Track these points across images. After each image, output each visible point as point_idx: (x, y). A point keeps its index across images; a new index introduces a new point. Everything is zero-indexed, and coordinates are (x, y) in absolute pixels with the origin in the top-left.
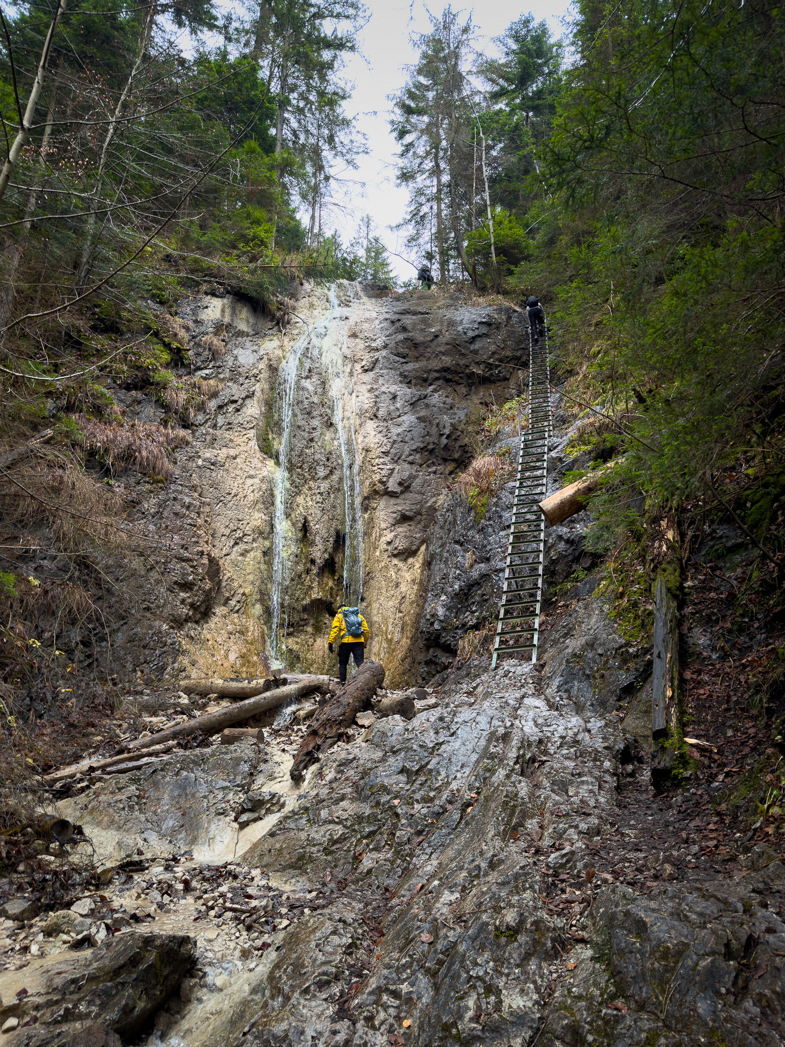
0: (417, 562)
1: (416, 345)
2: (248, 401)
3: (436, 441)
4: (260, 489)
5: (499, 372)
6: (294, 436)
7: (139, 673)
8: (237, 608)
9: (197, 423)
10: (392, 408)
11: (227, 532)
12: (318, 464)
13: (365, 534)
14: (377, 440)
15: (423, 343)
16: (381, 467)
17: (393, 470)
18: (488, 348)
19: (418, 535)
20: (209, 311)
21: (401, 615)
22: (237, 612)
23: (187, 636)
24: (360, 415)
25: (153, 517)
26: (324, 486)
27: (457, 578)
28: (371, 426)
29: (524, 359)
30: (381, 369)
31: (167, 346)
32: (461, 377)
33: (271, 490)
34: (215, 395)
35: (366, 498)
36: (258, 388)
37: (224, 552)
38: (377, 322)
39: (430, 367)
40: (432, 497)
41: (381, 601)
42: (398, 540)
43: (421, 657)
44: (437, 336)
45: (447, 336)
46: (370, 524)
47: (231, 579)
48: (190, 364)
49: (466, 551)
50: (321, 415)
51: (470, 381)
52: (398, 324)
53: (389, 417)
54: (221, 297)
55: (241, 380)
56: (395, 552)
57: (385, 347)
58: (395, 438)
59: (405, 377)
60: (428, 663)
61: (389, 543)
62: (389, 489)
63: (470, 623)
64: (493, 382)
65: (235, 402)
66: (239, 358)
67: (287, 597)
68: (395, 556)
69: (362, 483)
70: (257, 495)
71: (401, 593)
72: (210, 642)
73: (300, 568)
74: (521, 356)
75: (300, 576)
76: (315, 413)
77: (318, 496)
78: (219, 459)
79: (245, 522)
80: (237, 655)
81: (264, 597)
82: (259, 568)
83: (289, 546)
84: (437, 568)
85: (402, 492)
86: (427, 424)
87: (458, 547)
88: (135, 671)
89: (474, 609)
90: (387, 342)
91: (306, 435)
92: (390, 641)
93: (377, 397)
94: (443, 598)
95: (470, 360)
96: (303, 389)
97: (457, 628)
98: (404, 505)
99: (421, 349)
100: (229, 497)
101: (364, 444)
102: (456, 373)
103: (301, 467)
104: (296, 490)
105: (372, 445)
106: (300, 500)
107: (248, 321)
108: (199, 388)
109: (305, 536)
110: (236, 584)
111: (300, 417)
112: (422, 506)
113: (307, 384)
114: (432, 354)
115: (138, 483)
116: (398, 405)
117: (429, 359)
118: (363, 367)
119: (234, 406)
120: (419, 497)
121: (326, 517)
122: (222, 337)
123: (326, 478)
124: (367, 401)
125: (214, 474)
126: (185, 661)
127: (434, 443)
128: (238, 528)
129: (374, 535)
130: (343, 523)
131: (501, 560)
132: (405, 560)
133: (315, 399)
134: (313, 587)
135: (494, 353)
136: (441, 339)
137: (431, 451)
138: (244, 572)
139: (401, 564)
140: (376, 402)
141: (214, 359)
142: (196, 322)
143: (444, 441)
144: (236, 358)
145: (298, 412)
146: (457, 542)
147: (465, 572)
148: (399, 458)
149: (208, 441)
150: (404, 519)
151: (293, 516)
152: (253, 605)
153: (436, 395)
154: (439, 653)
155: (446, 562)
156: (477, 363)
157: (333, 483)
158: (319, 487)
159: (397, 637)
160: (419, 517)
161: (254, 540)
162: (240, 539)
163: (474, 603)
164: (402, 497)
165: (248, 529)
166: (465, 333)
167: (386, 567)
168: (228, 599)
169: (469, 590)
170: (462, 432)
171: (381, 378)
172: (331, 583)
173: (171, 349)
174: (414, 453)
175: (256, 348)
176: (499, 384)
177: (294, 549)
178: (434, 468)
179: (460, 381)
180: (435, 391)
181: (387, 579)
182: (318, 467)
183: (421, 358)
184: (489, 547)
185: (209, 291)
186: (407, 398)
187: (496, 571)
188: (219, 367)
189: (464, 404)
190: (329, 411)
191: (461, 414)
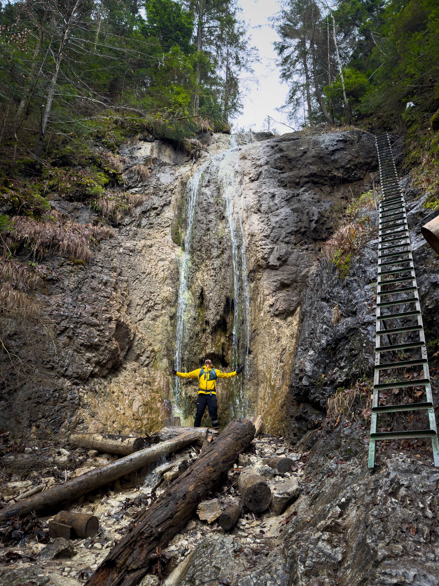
0: (295, 320)
1: (290, 160)
2: (166, 208)
3: (307, 226)
4: (169, 269)
5: (355, 174)
6: (195, 228)
7: (34, 428)
8: (146, 362)
9: (124, 223)
10: (272, 204)
11: (141, 302)
12: (213, 247)
13: (251, 299)
14: (260, 228)
15: (295, 158)
16: (263, 247)
17: (273, 249)
18: (345, 158)
19: (295, 299)
20: (142, 151)
21: (282, 364)
22: (147, 365)
23: (91, 391)
24: (247, 210)
25: (71, 291)
26: (217, 263)
27: (324, 333)
28: (255, 218)
29: (374, 164)
30: (264, 179)
31: (107, 172)
32: (325, 180)
33: (178, 268)
34: (139, 204)
35: (251, 272)
36: (173, 198)
37: (138, 318)
38: (261, 148)
39: (301, 174)
40: (305, 268)
41: (265, 353)
42: (278, 303)
43: (293, 410)
44: (305, 152)
45: (313, 152)
46: (255, 291)
47: (143, 340)
48: (123, 184)
49: (332, 306)
50: (216, 211)
51: (333, 182)
52: (276, 148)
53: (270, 211)
54: (151, 142)
55: (161, 193)
56: (277, 313)
57: (267, 163)
58: (274, 225)
59: (282, 182)
60: (299, 419)
61: (271, 306)
62: (270, 264)
63: (339, 380)
64: (351, 182)
65: (156, 208)
66: (161, 180)
67: (186, 353)
68: (277, 316)
69: (248, 260)
70: (166, 273)
71: (282, 345)
72: (116, 394)
73: (198, 328)
74: (371, 162)
75: (197, 335)
76: (211, 210)
77: (212, 271)
78: (137, 247)
79: (156, 294)
80: (140, 404)
81: (169, 352)
82: (166, 330)
83: (189, 311)
84: (307, 324)
85: (281, 266)
86: (300, 213)
87: (324, 304)
88: (30, 426)
89: (343, 364)
90: (268, 160)
91: (204, 226)
92: (273, 387)
93: (260, 197)
94: (311, 352)
95: (332, 167)
96: (203, 194)
97: (326, 384)
98: (282, 276)
99: (294, 163)
100: (144, 276)
101: (249, 231)
102: (322, 177)
103: (200, 250)
104: (196, 267)
105: (256, 232)
106: (199, 275)
107: (170, 157)
108: (127, 200)
109: (202, 303)
110: (146, 343)
111: (200, 213)
112: (297, 275)
113: (207, 191)
114: (302, 165)
115: (62, 266)
116: (276, 201)
117: (300, 169)
118: (250, 178)
119: (155, 211)
120: (294, 269)
121: (218, 287)
122: (149, 167)
123: (218, 257)
124: (252, 201)
125: (132, 259)
126: (84, 413)
127: (305, 227)
128: (150, 299)
129: (259, 300)
130: (232, 291)
131: (368, 313)
132: (285, 319)
133: (212, 200)
134: (207, 344)
135: (350, 161)
136: (309, 154)
137: (304, 233)
138: (154, 333)
139: (281, 322)
140: (259, 201)
141: (142, 181)
142: (131, 158)
143: (313, 225)
144: (158, 179)
145: (199, 210)
146: (323, 299)
147: (332, 327)
148: (277, 240)
149: (130, 235)
150: (283, 286)
151: (193, 288)
152: (161, 359)
153: (307, 194)
154: (309, 409)
155: (314, 318)
156: (338, 169)
157: (224, 261)
158: (213, 264)
159: (278, 384)
160: (295, 284)
161: (163, 308)
162: (152, 307)
163: (342, 358)
164: (281, 269)
165: (158, 300)
166: (327, 149)
167: (269, 325)
168: (139, 356)
169: (336, 344)
170: (328, 218)
171: (264, 185)
172: (223, 340)
173: (109, 175)
174: (290, 235)
175: (173, 172)
176: (356, 183)
177: (193, 313)
178: (306, 246)
179: (325, 183)
180: (305, 191)
181: (269, 334)
182: (212, 250)
183: (294, 169)
184: (354, 301)
185: (142, 138)
186: (283, 196)
187: (364, 324)
188: (145, 186)
189: (329, 198)
190: (222, 208)
191: (327, 206)
